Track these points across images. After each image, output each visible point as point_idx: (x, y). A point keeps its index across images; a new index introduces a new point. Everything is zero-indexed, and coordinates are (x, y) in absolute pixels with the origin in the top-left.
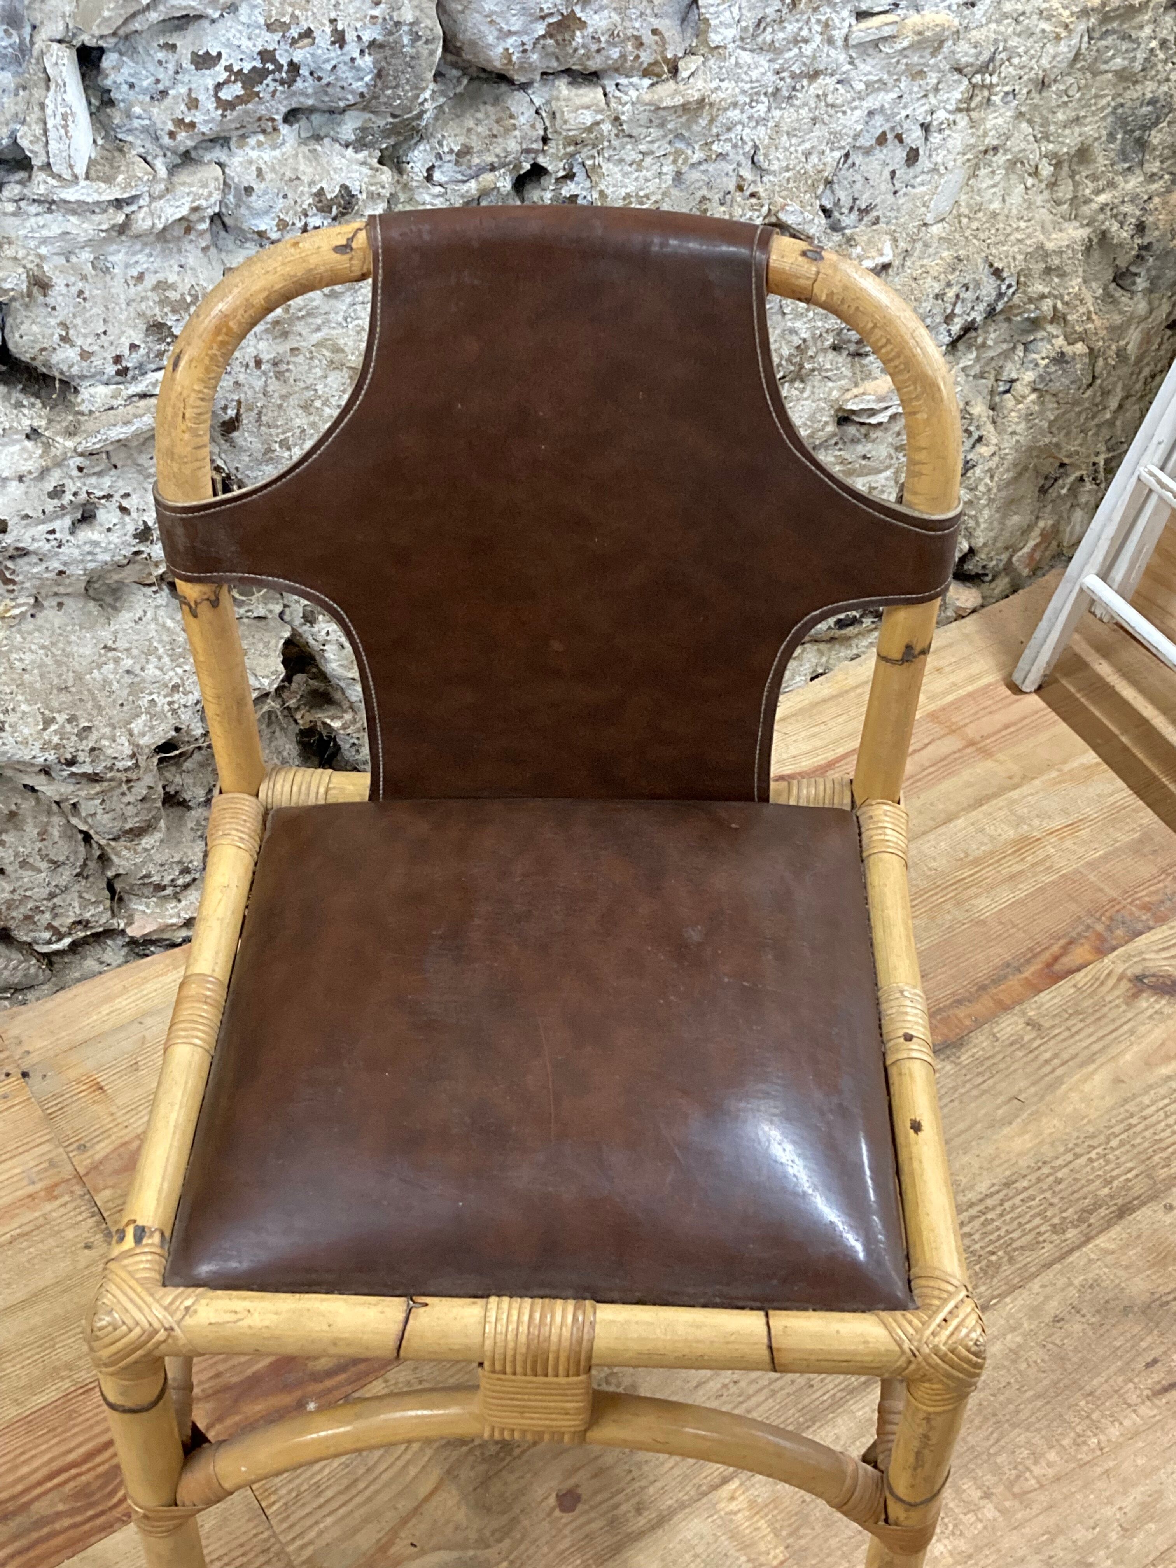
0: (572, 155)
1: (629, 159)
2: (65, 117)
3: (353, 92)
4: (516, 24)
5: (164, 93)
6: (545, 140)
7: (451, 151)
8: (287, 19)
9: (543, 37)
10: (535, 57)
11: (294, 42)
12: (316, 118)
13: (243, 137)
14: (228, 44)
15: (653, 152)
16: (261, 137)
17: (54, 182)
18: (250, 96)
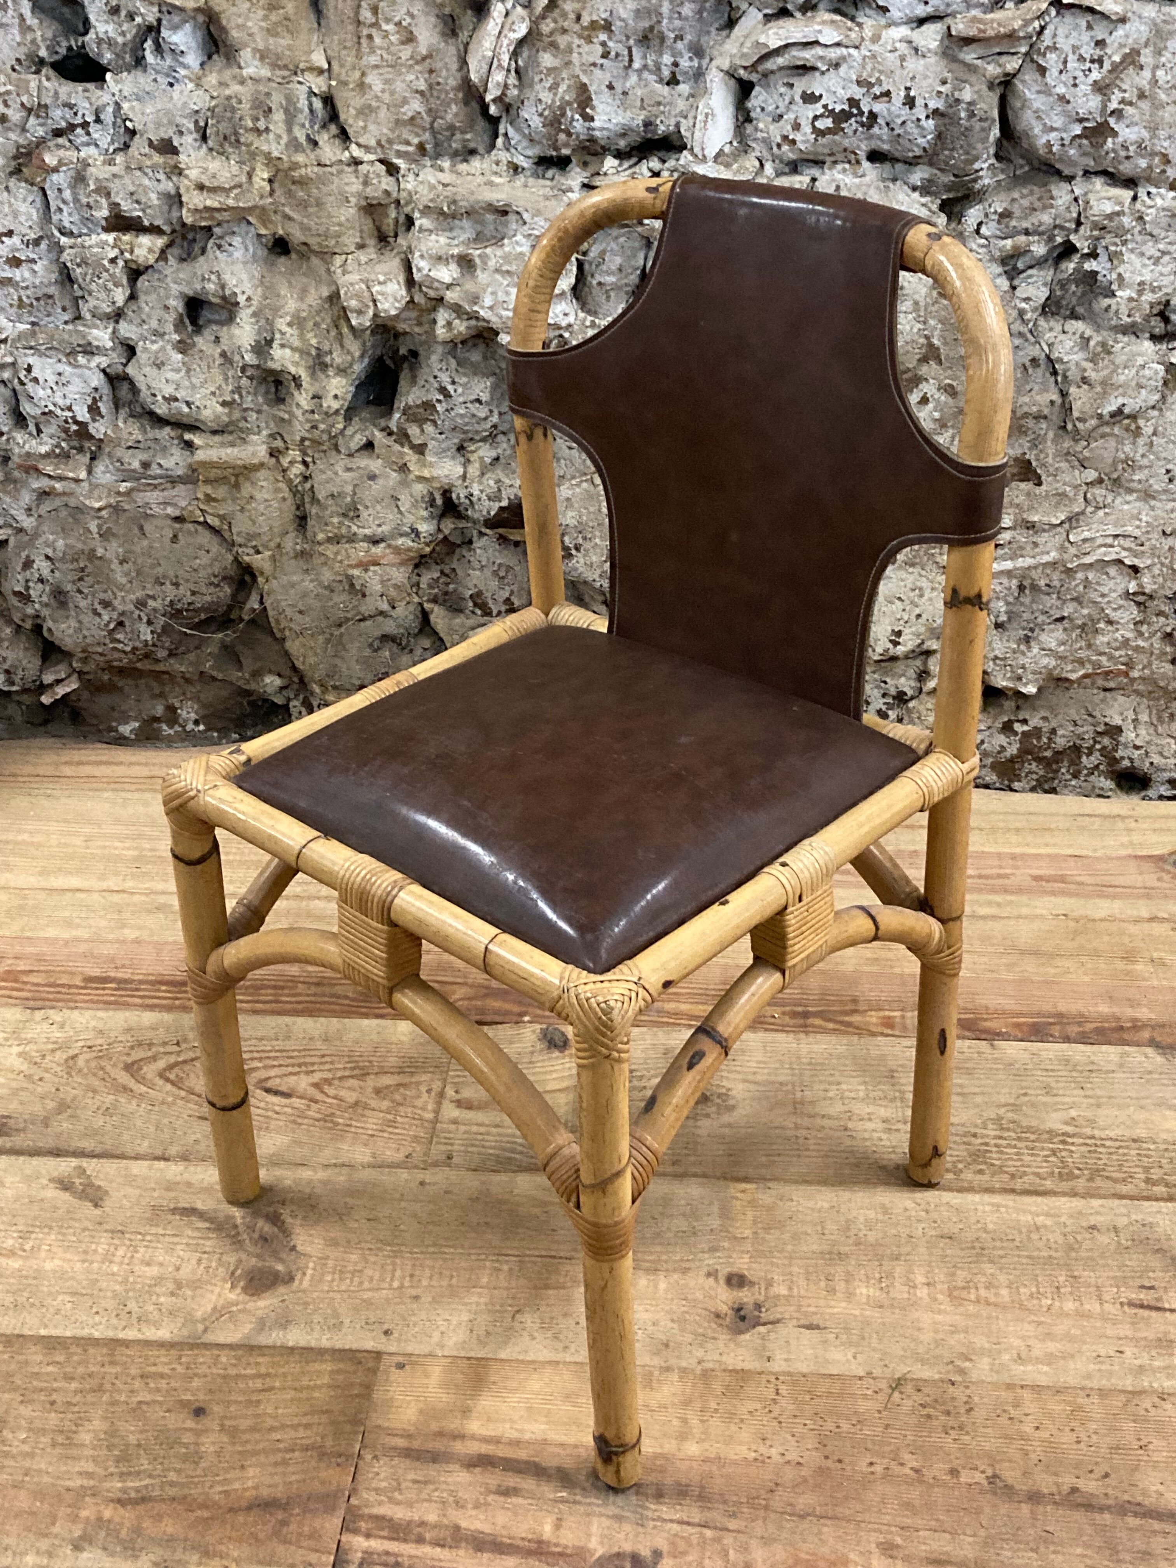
0: (1098, 239)
1: (1148, 254)
2: (707, 115)
3: (917, 145)
4: (1058, 122)
5: (781, 116)
6: (1079, 223)
7: (995, 212)
8: (873, 80)
9: (1078, 136)
10: (1072, 152)
11: (876, 97)
12: (899, 166)
13: (835, 162)
14: (828, 91)
15: (1169, 253)
16: (847, 166)
17: (691, 158)
18: (836, 130)
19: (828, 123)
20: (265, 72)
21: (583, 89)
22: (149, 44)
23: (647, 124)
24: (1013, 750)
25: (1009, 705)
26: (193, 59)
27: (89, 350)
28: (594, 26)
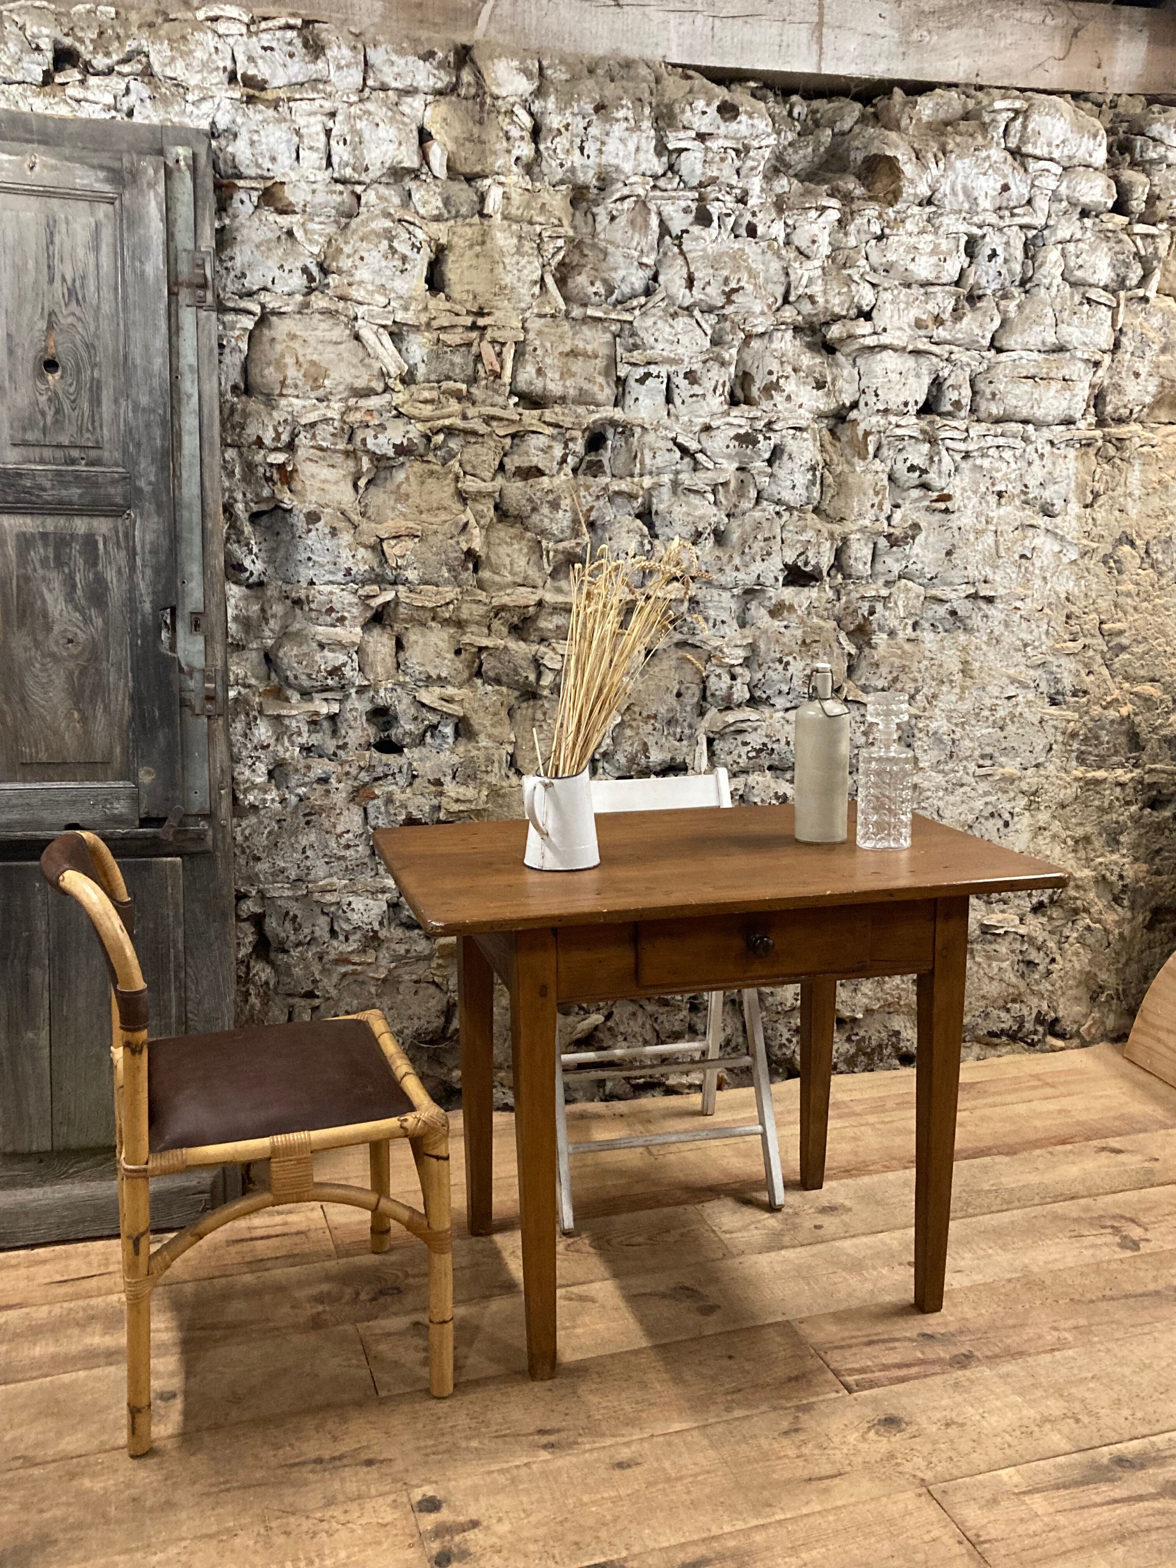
2: (700, 756)
5: (731, 753)
8: (771, 735)
11: (773, 742)
12: (777, 770)
13: (754, 770)
14: (753, 740)
16: (759, 772)
18: (758, 757)
19: (753, 754)
20: (490, 744)
21: (645, 744)
22: (428, 734)
23: (672, 759)
24: (853, 1051)
25: (848, 1026)
26: (451, 740)
27: (383, 891)
28: (649, 717)
